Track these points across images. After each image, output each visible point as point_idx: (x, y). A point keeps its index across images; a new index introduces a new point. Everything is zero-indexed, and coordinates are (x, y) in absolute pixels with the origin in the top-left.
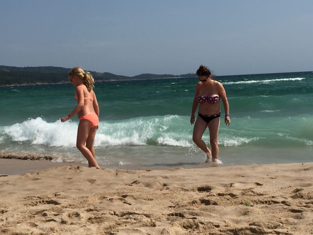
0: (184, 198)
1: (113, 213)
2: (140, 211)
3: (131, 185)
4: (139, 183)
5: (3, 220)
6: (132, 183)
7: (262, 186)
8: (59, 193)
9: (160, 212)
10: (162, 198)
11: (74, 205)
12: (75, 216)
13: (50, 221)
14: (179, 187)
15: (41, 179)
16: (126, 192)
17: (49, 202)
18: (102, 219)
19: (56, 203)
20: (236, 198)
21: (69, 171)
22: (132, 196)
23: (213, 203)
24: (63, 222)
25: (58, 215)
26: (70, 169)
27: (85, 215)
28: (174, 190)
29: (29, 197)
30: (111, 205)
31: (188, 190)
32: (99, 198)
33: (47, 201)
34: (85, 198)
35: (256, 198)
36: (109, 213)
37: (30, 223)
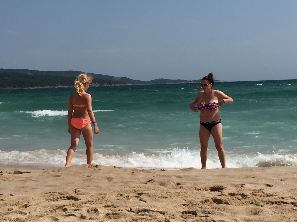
0: (197, 197)
1: (129, 210)
2: (155, 209)
3: (147, 184)
4: (154, 182)
5: (26, 214)
6: (147, 182)
7: (272, 188)
8: (78, 190)
9: (174, 210)
10: (175, 196)
11: (92, 202)
12: (93, 211)
13: (70, 215)
14: (192, 186)
15: (61, 176)
16: (142, 190)
17: (69, 198)
18: (119, 215)
19: (76, 199)
20: (247, 198)
21: (88, 169)
22: (148, 194)
23: (225, 202)
24: (83, 217)
25: (78, 211)
26: (89, 167)
27: (103, 211)
28: (187, 189)
29: (50, 192)
30: (128, 202)
31: (200, 190)
32: (116, 195)
33: (67, 197)
34: (103, 195)
35: (266, 199)
36: (126, 209)
37: (51, 217)
